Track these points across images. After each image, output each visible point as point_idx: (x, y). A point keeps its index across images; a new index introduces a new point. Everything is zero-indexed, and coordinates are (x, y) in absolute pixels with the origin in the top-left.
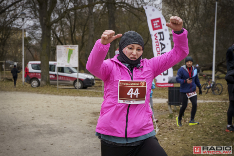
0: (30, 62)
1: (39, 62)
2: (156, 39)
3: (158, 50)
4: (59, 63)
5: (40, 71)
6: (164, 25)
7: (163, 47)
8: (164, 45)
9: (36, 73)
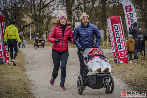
2: (127, 17)
3: (129, 23)
6: (133, 9)
7: (132, 21)
8: (133, 20)
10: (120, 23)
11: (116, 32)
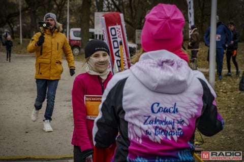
0: (72, 29)
1: (79, 29)
4: (96, 31)
5: (79, 39)
9: (77, 40)
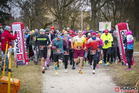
10: (126, 29)
11: (122, 37)
